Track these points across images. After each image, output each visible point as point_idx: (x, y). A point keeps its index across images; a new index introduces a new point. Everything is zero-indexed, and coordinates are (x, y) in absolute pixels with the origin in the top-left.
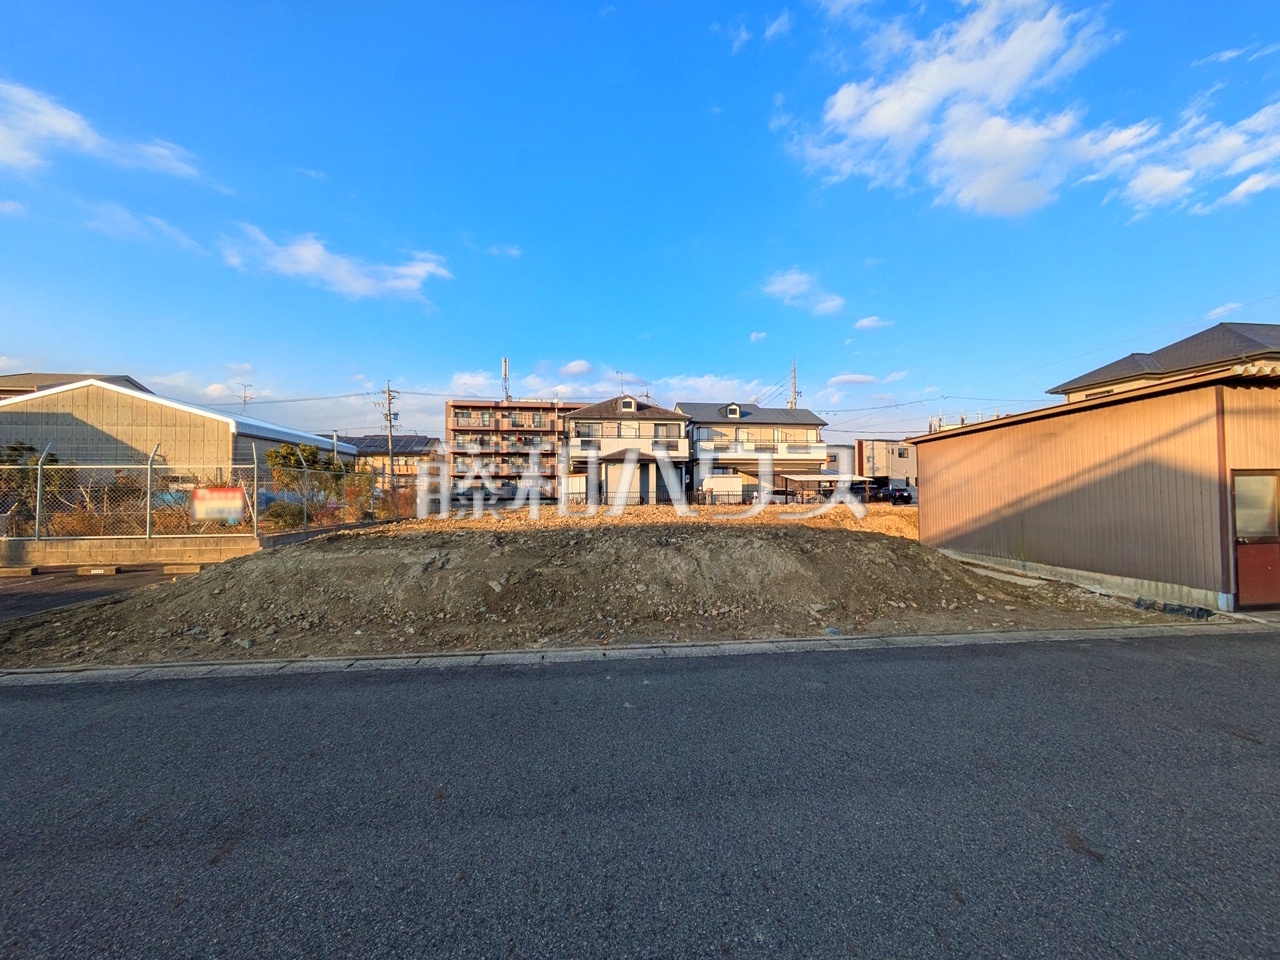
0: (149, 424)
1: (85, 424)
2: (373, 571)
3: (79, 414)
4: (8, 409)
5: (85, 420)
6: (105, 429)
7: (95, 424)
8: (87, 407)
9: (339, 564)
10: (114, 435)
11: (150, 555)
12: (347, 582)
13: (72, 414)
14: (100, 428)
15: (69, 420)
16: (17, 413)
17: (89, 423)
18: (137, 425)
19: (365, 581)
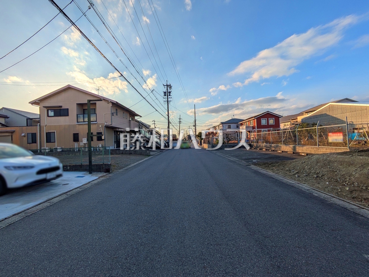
0: (347, 112)
1: (329, 115)
2: (352, 164)
3: (328, 113)
4: (312, 115)
5: (329, 114)
6: (334, 116)
7: (332, 115)
8: (329, 111)
9: (341, 159)
10: (337, 117)
11: (318, 152)
12: (339, 166)
13: (326, 114)
14: (333, 116)
15: (326, 115)
16: (314, 116)
17: (331, 115)
18: (344, 113)
19: (346, 167)
